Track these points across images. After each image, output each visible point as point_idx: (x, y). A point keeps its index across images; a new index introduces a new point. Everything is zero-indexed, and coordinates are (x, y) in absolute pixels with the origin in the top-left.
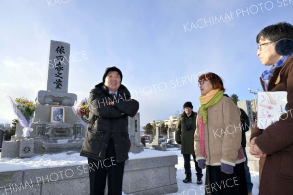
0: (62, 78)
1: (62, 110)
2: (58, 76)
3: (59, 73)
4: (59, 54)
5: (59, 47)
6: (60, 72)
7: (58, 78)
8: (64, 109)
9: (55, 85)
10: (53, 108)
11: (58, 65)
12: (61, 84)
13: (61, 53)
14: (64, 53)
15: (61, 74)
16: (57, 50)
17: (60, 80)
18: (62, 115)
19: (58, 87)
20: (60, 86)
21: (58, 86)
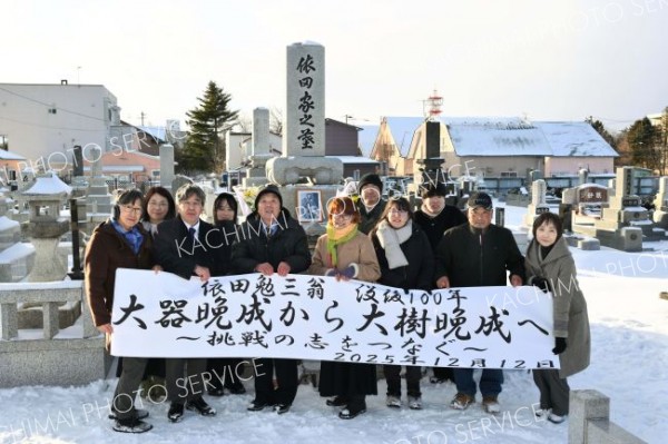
0: (312, 126)
1: (316, 195)
2: (304, 123)
3: (306, 116)
4: (304, 75)
5: (303, 59)
6: (308, 114)
7: (305, 127)
8: (319, 192)
9: (301, 142)
10: (300, 193)
11: (304, 98)
12: (311, 140)
13: (307, 72)
14: (314, 69)
15: (310, 117)
16: (300, 65)
17: (309, 130)
18: (317, 205)
19: (306, 146)
20: (310, 144)
21: (307, 143)
